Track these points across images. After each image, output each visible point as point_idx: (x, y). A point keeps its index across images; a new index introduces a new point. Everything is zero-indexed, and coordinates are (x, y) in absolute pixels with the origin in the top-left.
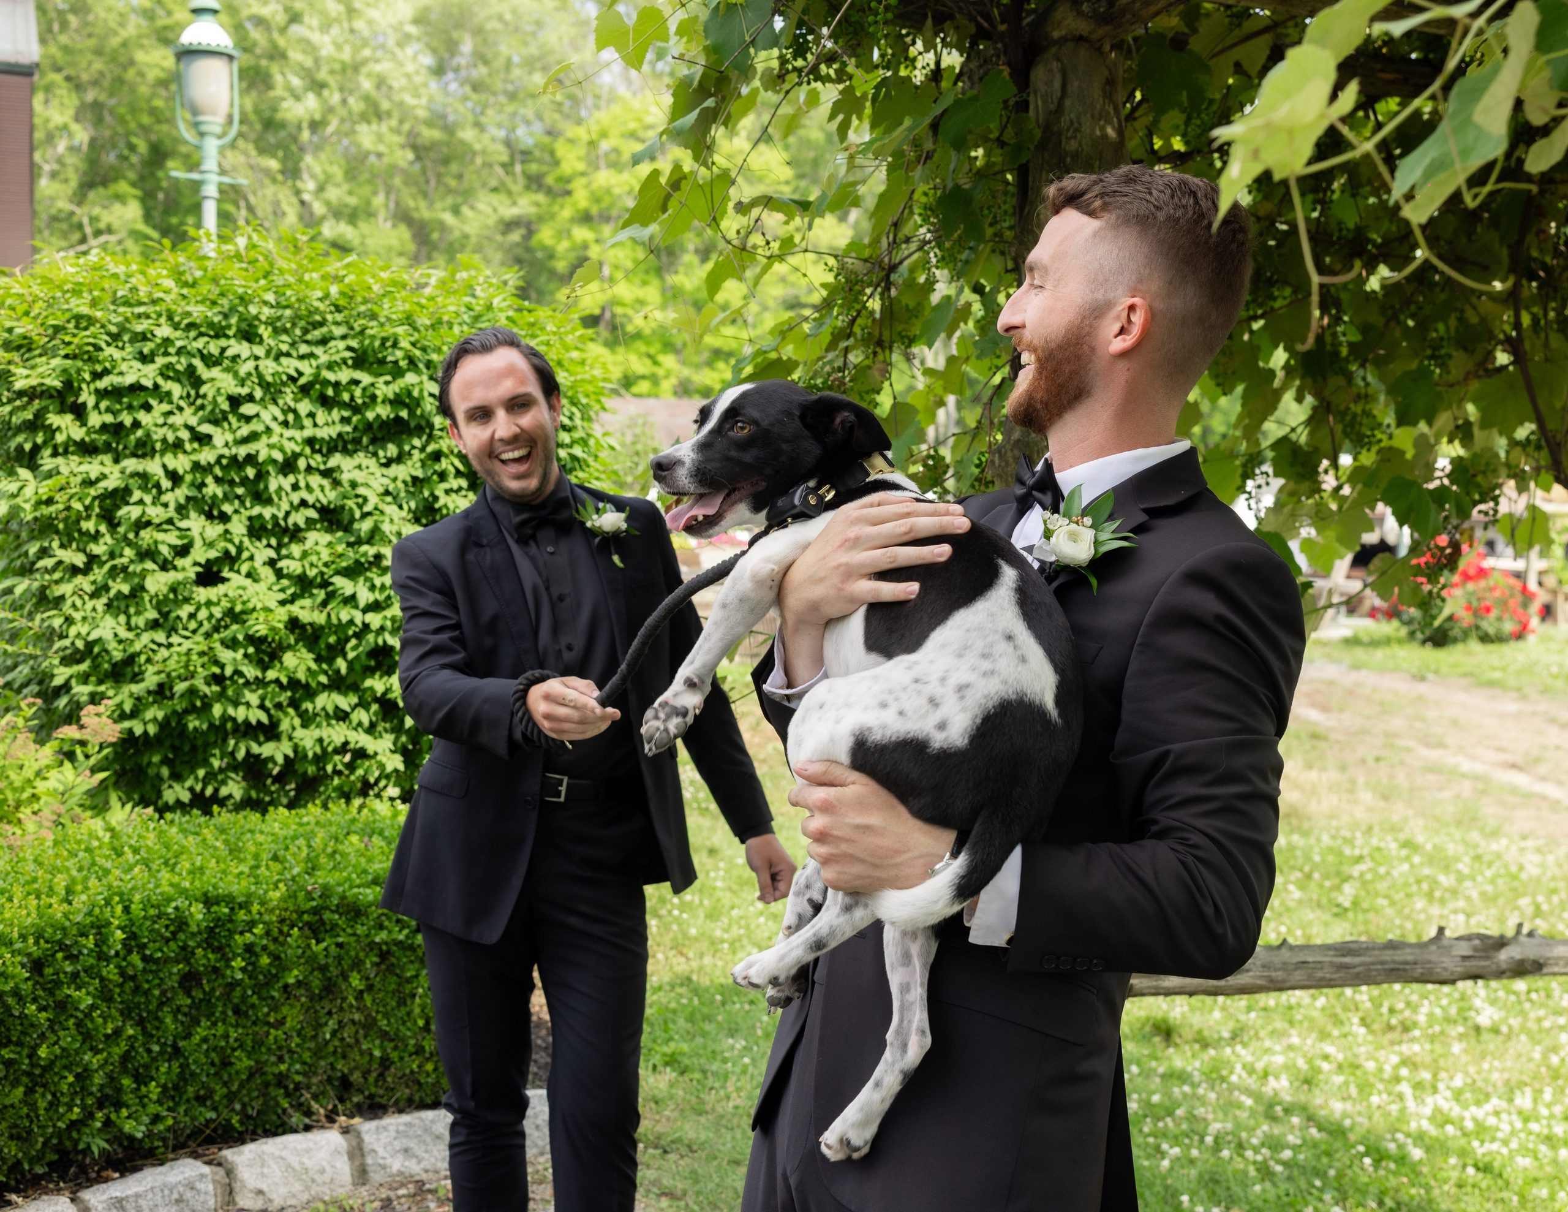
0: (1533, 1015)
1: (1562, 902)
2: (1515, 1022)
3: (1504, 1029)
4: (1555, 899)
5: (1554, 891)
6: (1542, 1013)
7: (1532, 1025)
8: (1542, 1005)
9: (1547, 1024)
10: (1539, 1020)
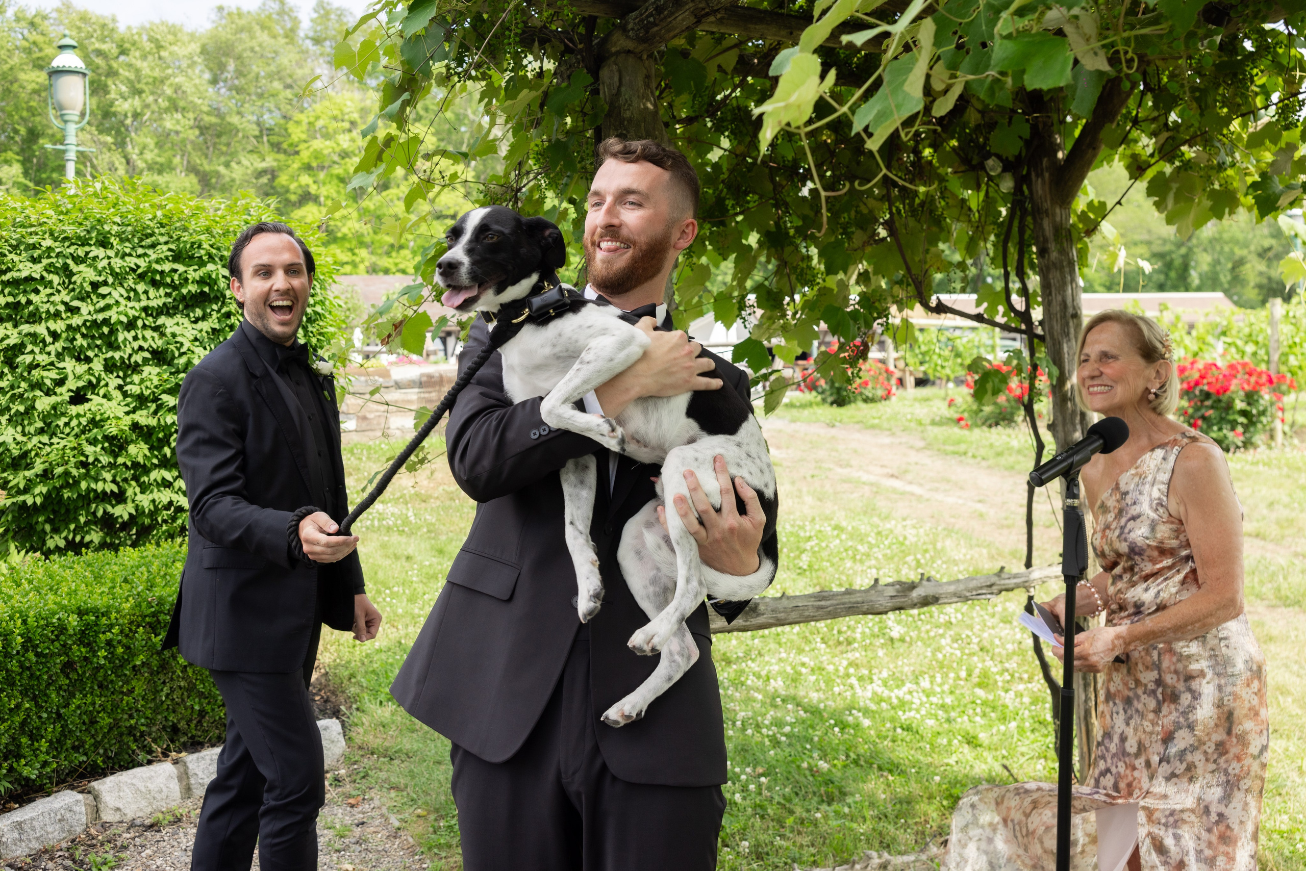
0: (923, 629)
1: (932, 557)
2: (914, 634)
3: (908, 639)
4: (928, 556)
5: (926, 551)
6: (928, 627)
7: (923, 635)
8: (928, 623)
9: (932, 634)
10: (928, 632)
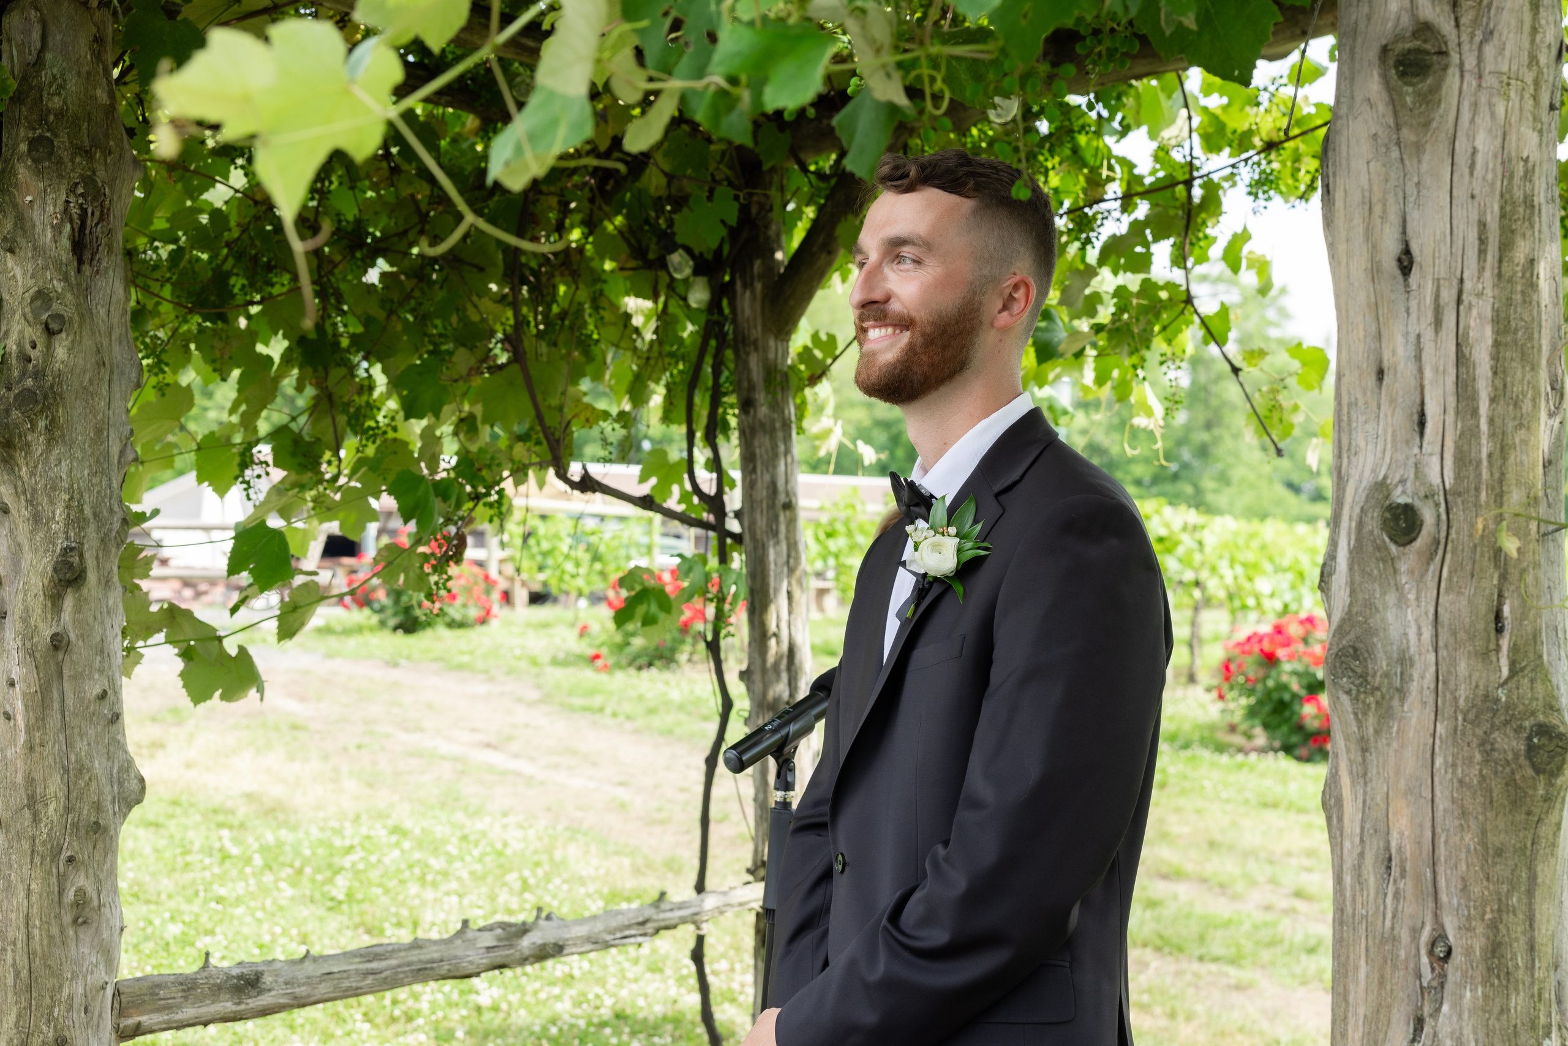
0: (529, 988)
1: (546, 874)
2: (514, 998)
3: (504, 1006)
4: (540, 872)
5: (537, 864)
6: (537, 985)
7: (529, 998)
8: (537, 978)
9: (543, 996)
10: (536, 993)
